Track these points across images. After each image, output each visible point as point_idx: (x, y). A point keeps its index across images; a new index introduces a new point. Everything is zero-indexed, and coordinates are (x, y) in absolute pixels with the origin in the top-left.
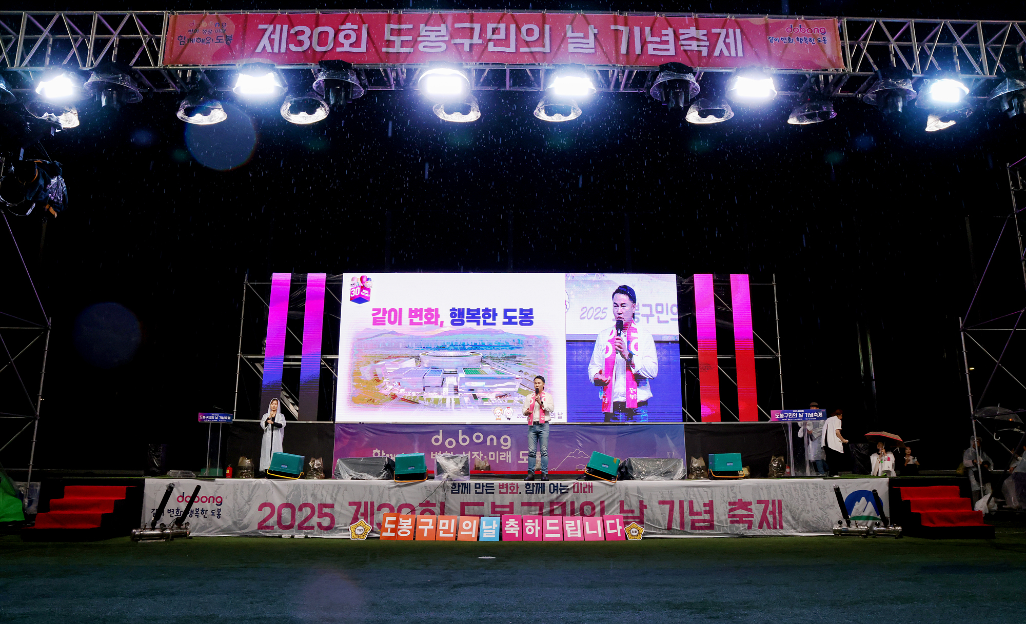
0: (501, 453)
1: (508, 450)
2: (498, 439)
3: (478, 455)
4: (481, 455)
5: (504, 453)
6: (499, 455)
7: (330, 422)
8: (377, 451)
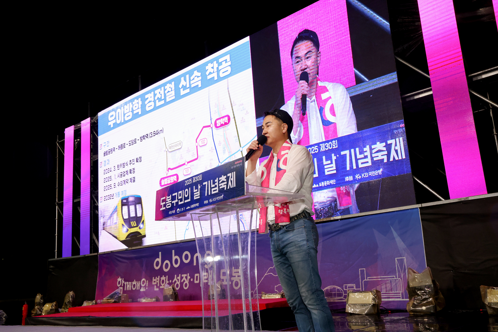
3: (186, 277)
4: (189, 277)
5: (207, 274)
7: (96, 254)
8: (119, 279)
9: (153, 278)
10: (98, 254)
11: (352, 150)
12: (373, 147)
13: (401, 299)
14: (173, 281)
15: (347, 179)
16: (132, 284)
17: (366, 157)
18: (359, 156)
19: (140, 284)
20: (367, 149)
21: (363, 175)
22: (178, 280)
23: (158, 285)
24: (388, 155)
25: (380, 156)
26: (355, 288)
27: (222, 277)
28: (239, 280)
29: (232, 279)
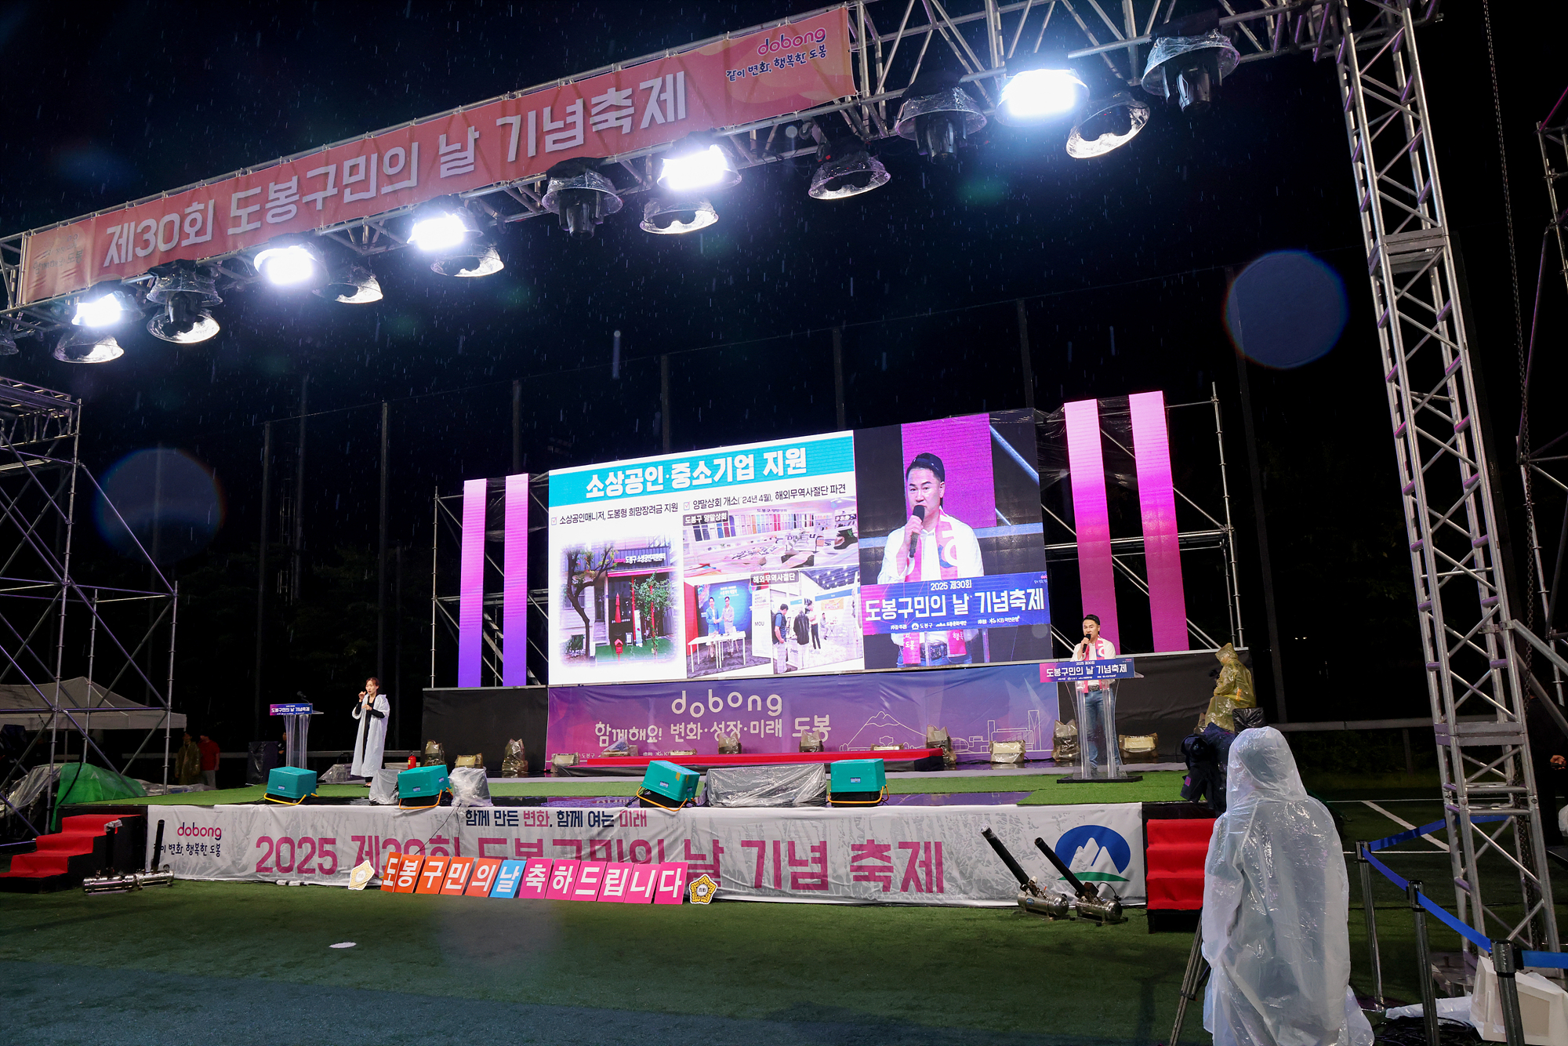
0: (767, 723)
1: (778, 717)
2: (764, 700)
3: (736, 726)
4: (739, 726)
5: (772, 723)
6: (766, 725)
7: (544, 686)
8: (600, 725)
9: (672, 725)
10: (547, 687)
11: (988, 593)
12: (1011, 593)
13: (1032, 751)
14: (712, 731)
15: (980, 622)
16: (628, 732)
17: (1003, 602)
18: (995, 600)
19: (647, 733)
20: (1005, 594)
21: (998, 620)
22: (721, 729)
23: (683, 735)
24: (1027, 604)
25: (1017, 604)
26: (982, 740)
27: (797, 727)
28: (825, 731)
29: (814, 729)
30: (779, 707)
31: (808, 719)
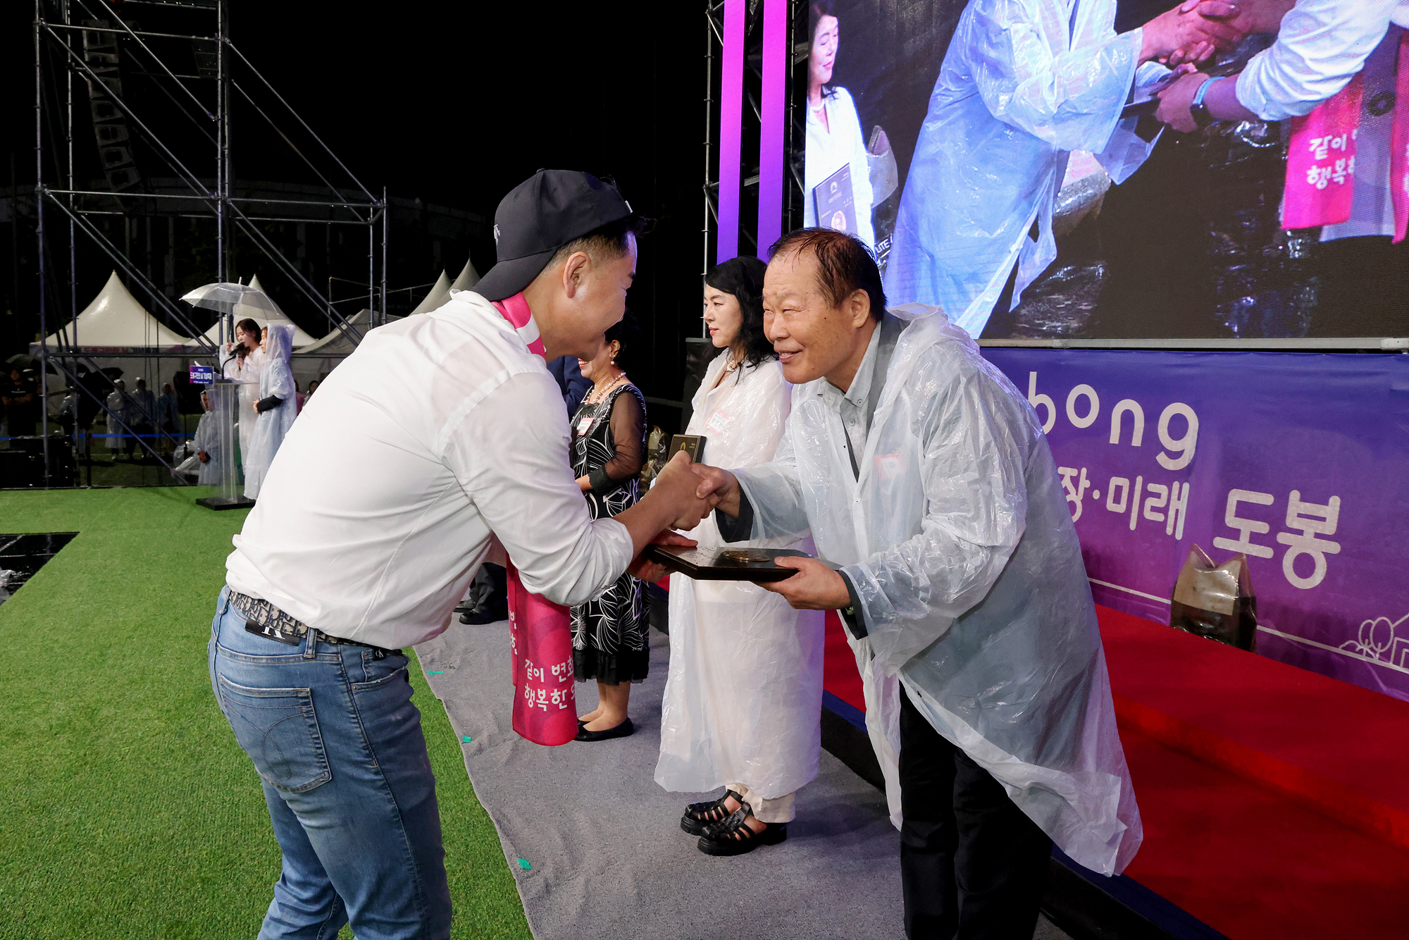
0: (1152, 487)
1: (1183, 475)
2: (1151, 420)
3: (1075, 481)
5: (1162, 489)
6: (1146, 494)
27: (1231, 520)
28: (1320, 551)
29: (1282, 538)
30: (1188, 444)
31: (1266, 499)
